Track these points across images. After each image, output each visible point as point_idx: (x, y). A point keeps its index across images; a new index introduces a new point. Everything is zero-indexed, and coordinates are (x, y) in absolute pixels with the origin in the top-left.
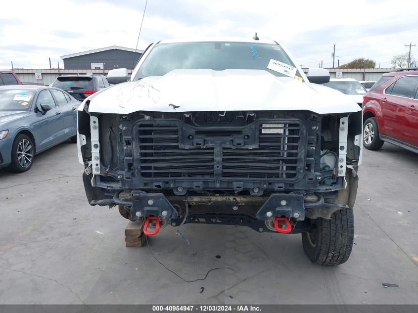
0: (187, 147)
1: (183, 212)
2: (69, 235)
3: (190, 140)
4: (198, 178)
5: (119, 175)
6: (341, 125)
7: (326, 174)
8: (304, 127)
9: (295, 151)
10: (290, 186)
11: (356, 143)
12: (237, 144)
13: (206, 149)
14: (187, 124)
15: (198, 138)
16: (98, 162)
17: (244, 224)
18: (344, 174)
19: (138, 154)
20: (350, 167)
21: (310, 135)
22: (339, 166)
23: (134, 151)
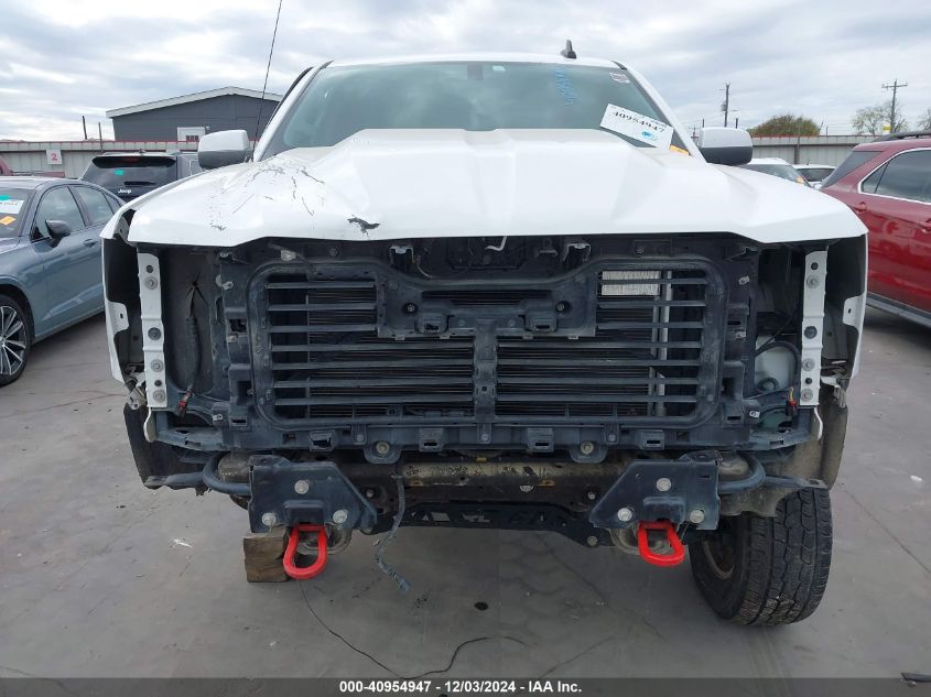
0: (401, 335)
1: (392, 500)
2: (103, 551)
3: (411, 318)
4: (431, 419)
5: (215, 413)
6: (809, 272)
7: (770, 402)
8: (719, 279)
9: (694, 345)
10: (678, 437)
11: (848, 319)
12: (538, 327)
13: (453, 339)
14: (400, 274)
15: (429, 310)
16: (162, 376)
17: (549, 526)
18: (814, 401)
19: (267, 357)
20: (830, 380)
21: (734, 300)
22: (803, 379)
23: (254, 347)
